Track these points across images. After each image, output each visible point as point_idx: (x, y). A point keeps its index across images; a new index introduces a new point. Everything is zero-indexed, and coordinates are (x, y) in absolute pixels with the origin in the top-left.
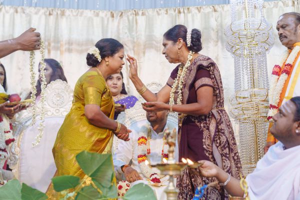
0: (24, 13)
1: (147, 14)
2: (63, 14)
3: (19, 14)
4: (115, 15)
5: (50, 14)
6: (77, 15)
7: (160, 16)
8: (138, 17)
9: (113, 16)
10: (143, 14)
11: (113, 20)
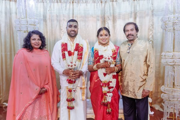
0: (61, 2)
1: (118, 1)
2: (78, 2)
3: (59, 3)
4: (103, 2)
5: (73, 3)
6: (85, 3)
7: (125, 2)
8: (113, 3)
9: (102, 2)
10: (116, 1)
11: (102, 5)
